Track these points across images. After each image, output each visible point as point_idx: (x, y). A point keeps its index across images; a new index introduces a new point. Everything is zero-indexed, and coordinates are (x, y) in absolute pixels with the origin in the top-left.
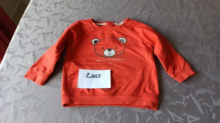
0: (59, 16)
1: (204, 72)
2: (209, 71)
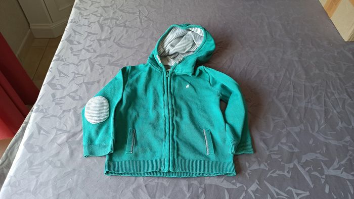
0: (107, 58)
1: (311, 132)
2: (316, 129)
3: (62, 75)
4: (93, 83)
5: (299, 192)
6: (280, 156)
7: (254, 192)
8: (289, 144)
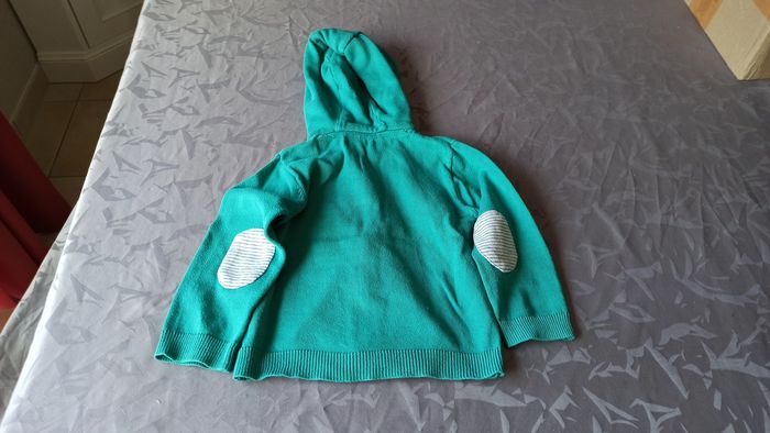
0: (223, 127)
1: (676, 277)
2: (688, 272)
3: (125, 167)
4: (195, 184)
5: (660, 409)
6: (613, 333)
7: (563, 414)
8: (632, 306)
